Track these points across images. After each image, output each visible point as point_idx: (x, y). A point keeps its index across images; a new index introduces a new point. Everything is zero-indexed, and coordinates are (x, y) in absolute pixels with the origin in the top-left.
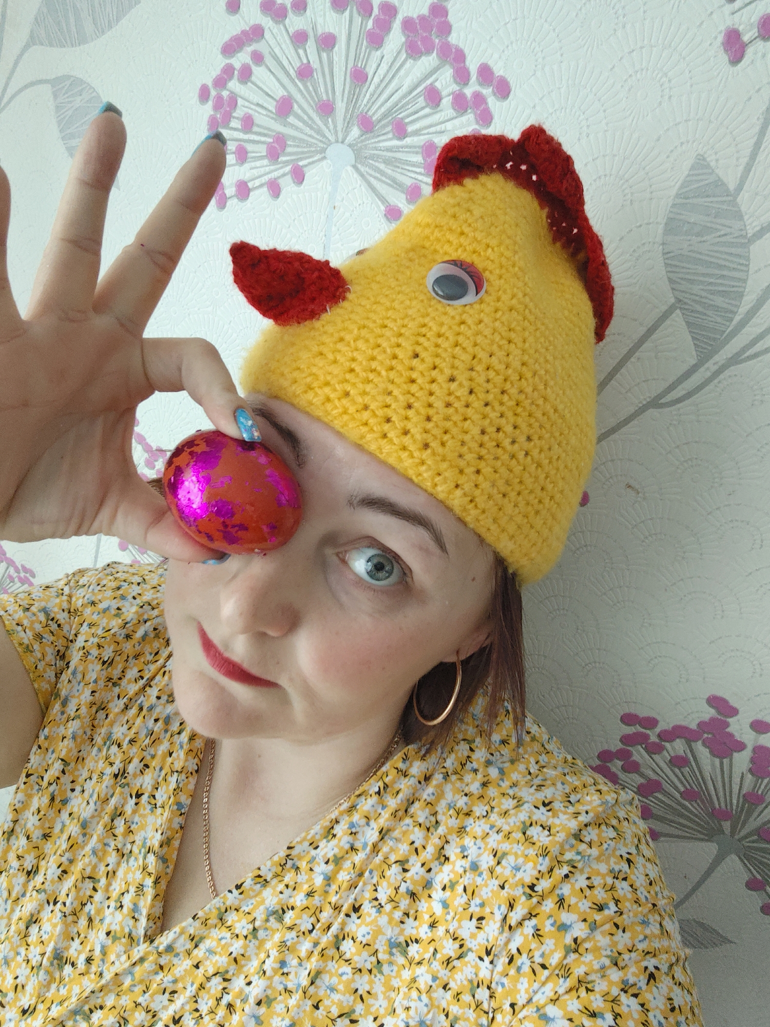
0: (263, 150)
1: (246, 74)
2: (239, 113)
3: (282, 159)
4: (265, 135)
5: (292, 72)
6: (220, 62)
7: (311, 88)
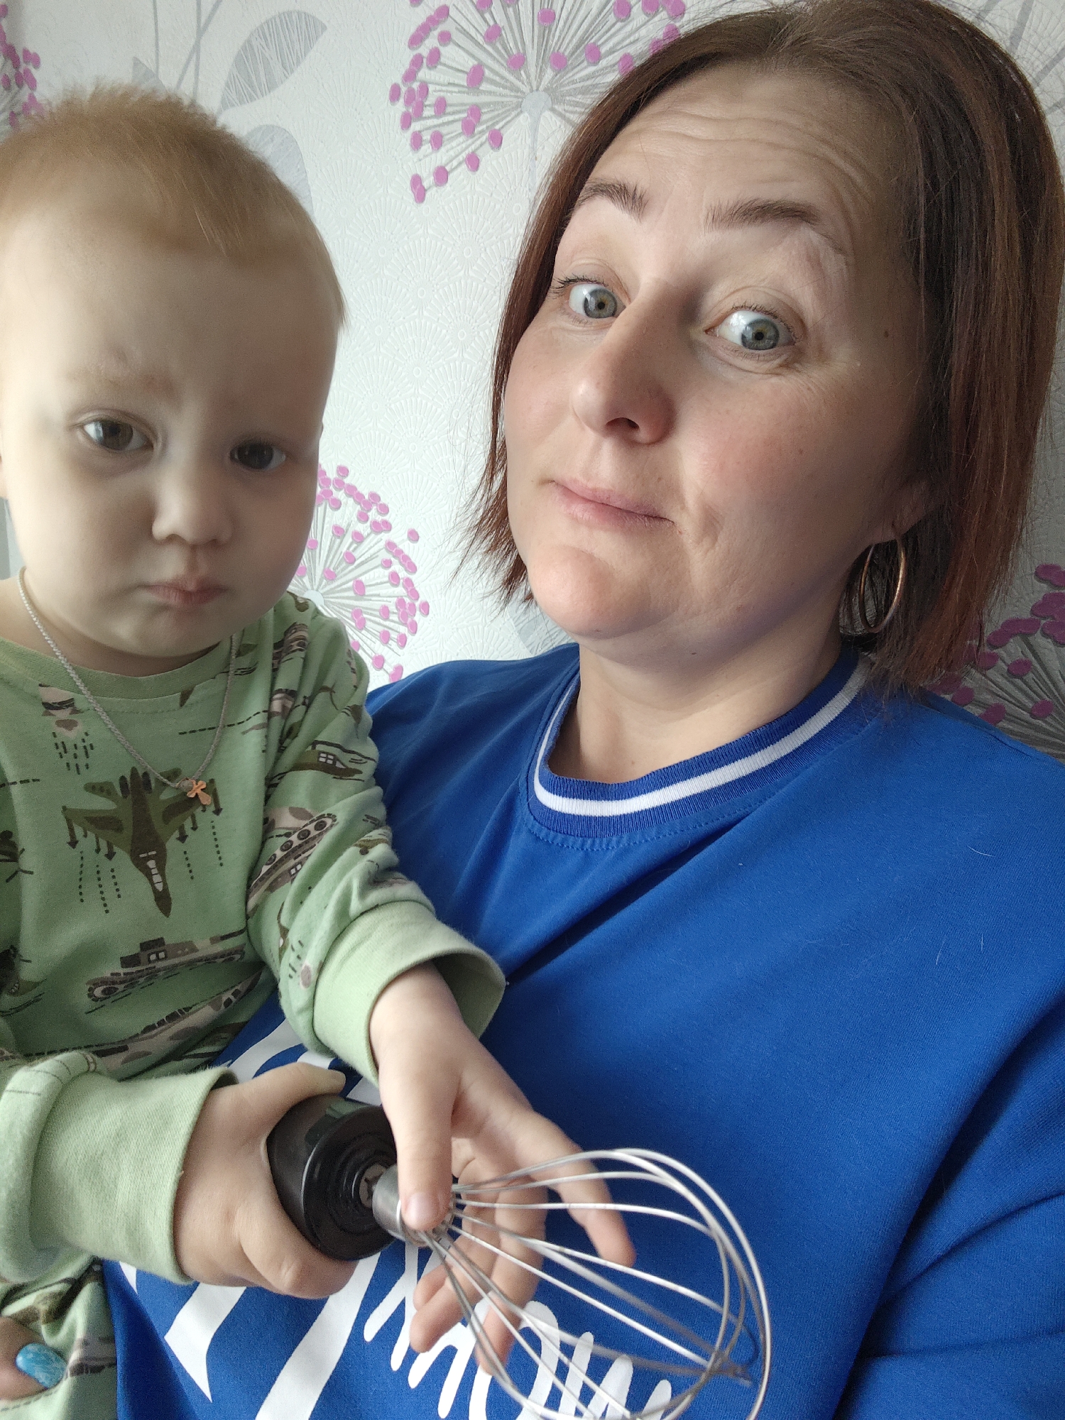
0: (458, 127)
1: (435, 58)
2: (431, 100)
3: (478, 129)
4: (459, 112)
5: (480, 39)
6: (409, 55)
7: (500, 48)
